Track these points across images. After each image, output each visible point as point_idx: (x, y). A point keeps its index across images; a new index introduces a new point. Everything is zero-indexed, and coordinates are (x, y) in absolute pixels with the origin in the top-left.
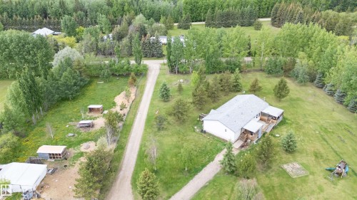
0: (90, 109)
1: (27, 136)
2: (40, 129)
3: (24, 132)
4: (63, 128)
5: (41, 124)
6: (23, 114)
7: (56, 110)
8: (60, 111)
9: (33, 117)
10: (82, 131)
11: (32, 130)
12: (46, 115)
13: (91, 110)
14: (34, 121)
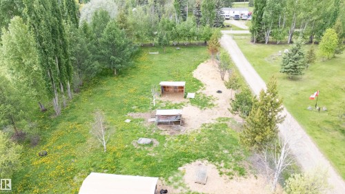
0: (164, 87)
1: (44, 142)
2: (71, 125)
3: (36, 131)
4: (120, 126)
5: (71, 114)
6: (34, 92)
7: (95, 90)
8: (102, 92)
9: (56, 101)
10: (165, 132)
11: (53, 128)
12: (78, 98)
13: (165, 90)
14: (57, 109)
